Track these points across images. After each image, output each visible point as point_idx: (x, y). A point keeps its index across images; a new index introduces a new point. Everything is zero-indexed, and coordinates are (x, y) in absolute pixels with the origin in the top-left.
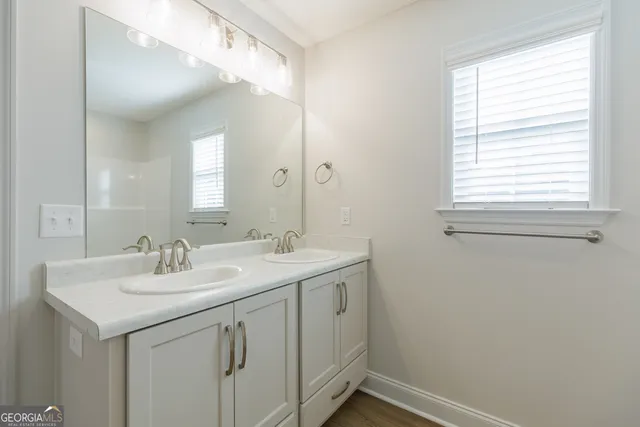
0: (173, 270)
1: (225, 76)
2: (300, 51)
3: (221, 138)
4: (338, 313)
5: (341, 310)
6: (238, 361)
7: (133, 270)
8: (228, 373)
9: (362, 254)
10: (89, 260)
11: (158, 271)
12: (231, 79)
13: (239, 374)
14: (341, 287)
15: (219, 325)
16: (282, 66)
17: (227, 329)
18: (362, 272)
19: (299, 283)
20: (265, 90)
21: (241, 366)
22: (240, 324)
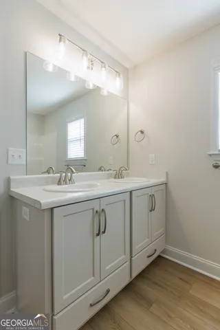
0: (66, 184)
1: (89, 86)
2: (126, 70)
3: (82, 121)
4: (151, 211)
5: (152, 210)
6: (102, 230)
7: (47, 182)
8: (98, 235)
9: (163, 180)
10: (28, 176)
11: (59, 183)
12: (91, 87)
13: (103, 236)
14: (152, 196)
15: (93, 209)
16: (118, 78)
17: (97, 212)
18: (162, 190)
19: (131, 192)
20: (109, 92)
21: (104, 232)
22: (103, 210)
